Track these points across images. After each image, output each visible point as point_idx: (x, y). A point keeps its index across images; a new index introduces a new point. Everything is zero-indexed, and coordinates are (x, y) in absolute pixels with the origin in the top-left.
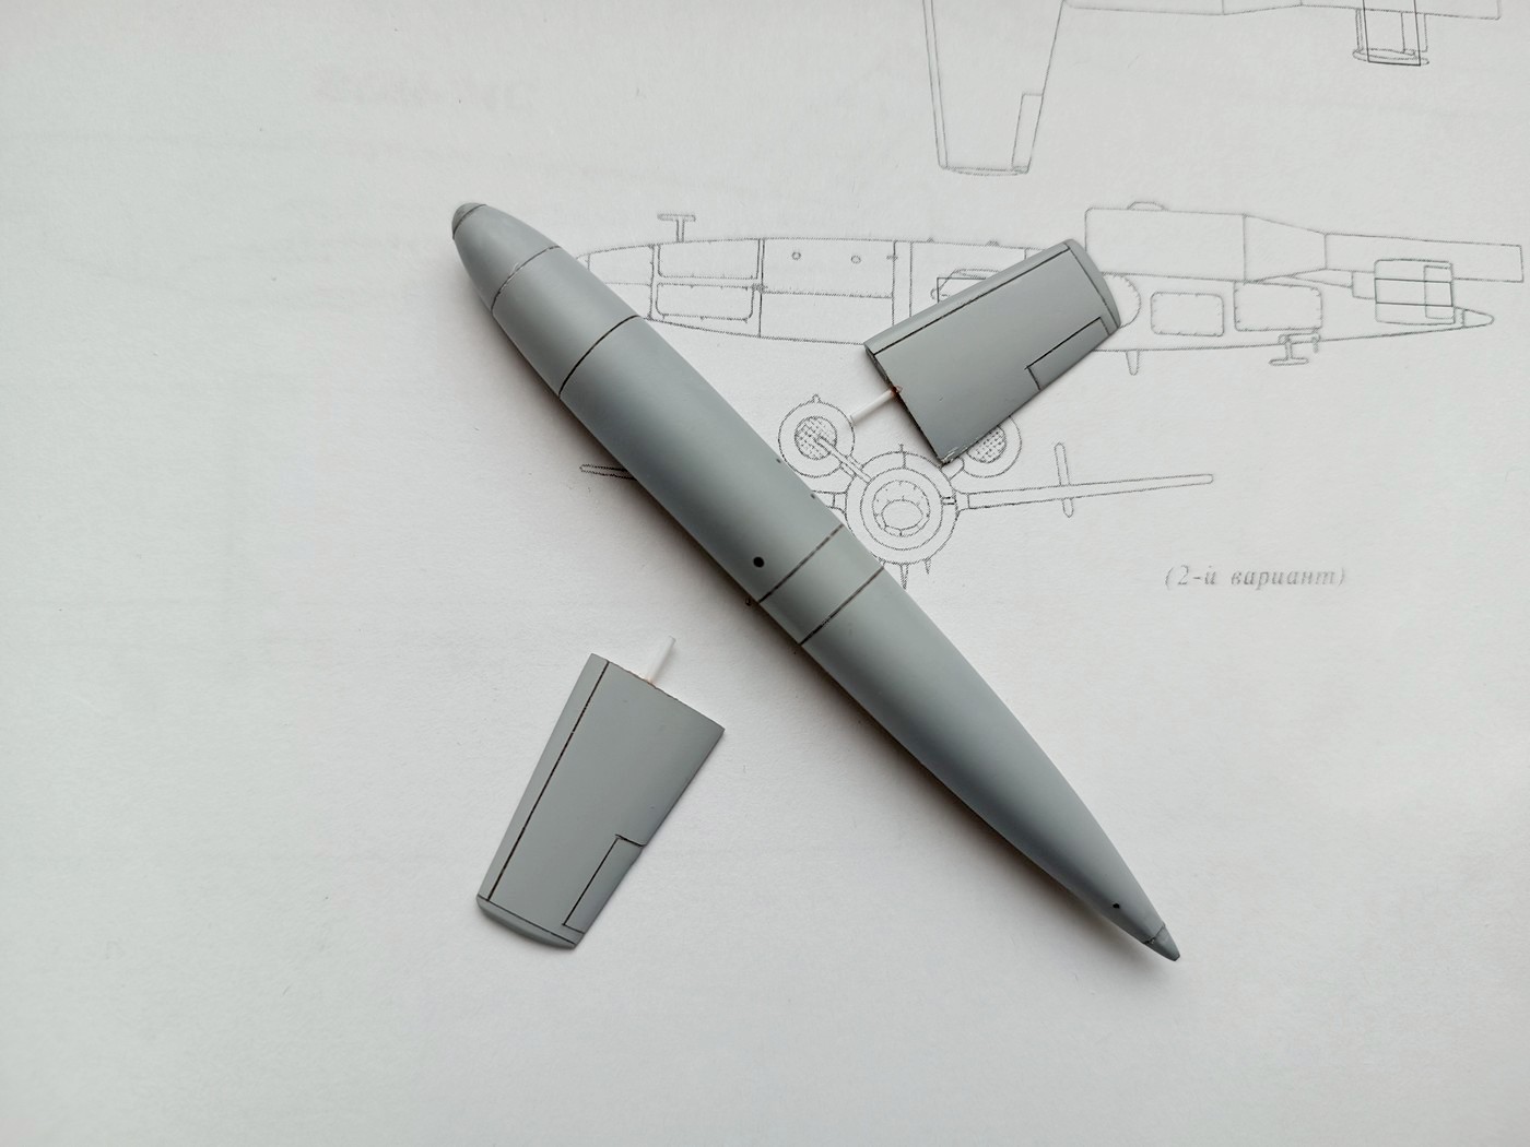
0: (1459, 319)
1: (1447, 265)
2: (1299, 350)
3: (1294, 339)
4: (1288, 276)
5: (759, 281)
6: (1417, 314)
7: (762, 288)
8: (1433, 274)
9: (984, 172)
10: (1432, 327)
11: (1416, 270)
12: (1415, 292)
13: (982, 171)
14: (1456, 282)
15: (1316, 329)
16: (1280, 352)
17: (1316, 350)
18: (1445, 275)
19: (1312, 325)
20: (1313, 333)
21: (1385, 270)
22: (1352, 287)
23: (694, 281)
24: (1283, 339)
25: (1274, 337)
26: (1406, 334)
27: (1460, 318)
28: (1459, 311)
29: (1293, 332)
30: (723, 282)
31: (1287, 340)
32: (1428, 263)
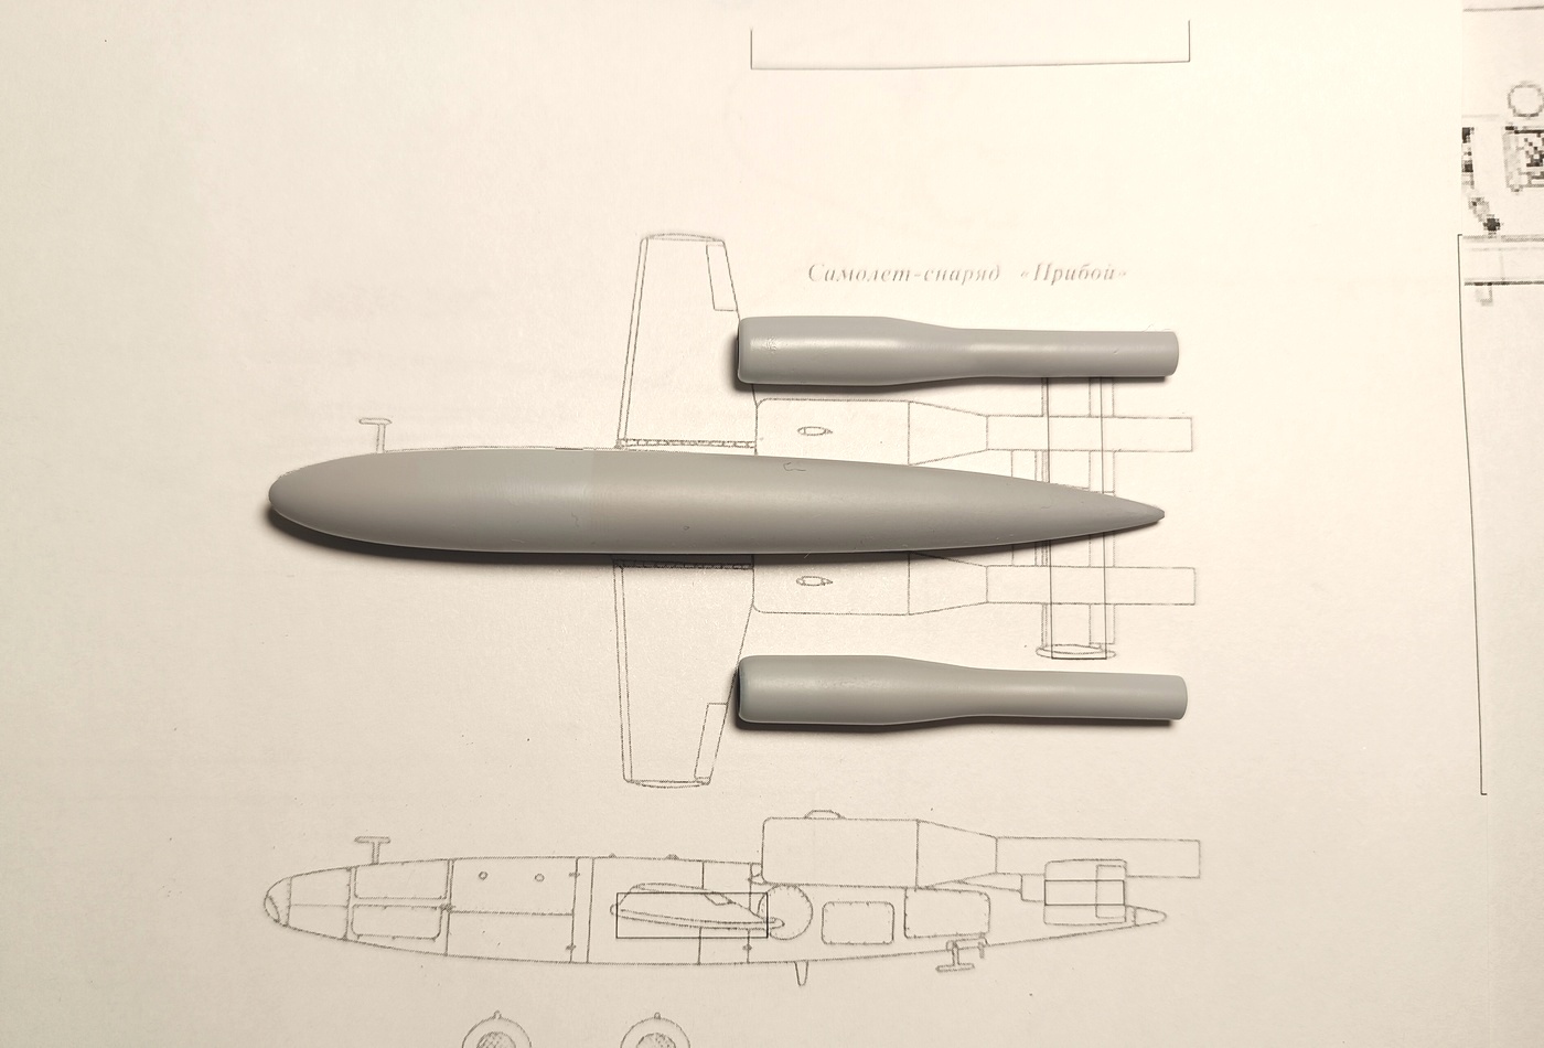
0: (1130, 917)
1: (1122, 863)
2: (964, 957)
3: (960, 945)
4: (959, 882)
5: (446, 902)
6: (1087, 915)
7: (448, 908)
8: (1106, 874)
9: (668, 785)
10: (1101, 928)
11: (1088, 871)
12: (1087, 893)
13: (664, 784)
14: (1129, 881)
15: (982, 935)
16: (947, 959)
17: (982, 956)
18: (1120, 874)
19: (978, 931)
20: (980, 937)
21: (1056, 872)
22: (1020, 892)
23: (386, 903)
24: (950, 946)
25: (941, 944)
26: (1074, 935)
27: (1132, 916)
28: (1130, 910)
29: (960, 938)
30: (413, 903)
31: (954, 948)
32: (1100, 863)
